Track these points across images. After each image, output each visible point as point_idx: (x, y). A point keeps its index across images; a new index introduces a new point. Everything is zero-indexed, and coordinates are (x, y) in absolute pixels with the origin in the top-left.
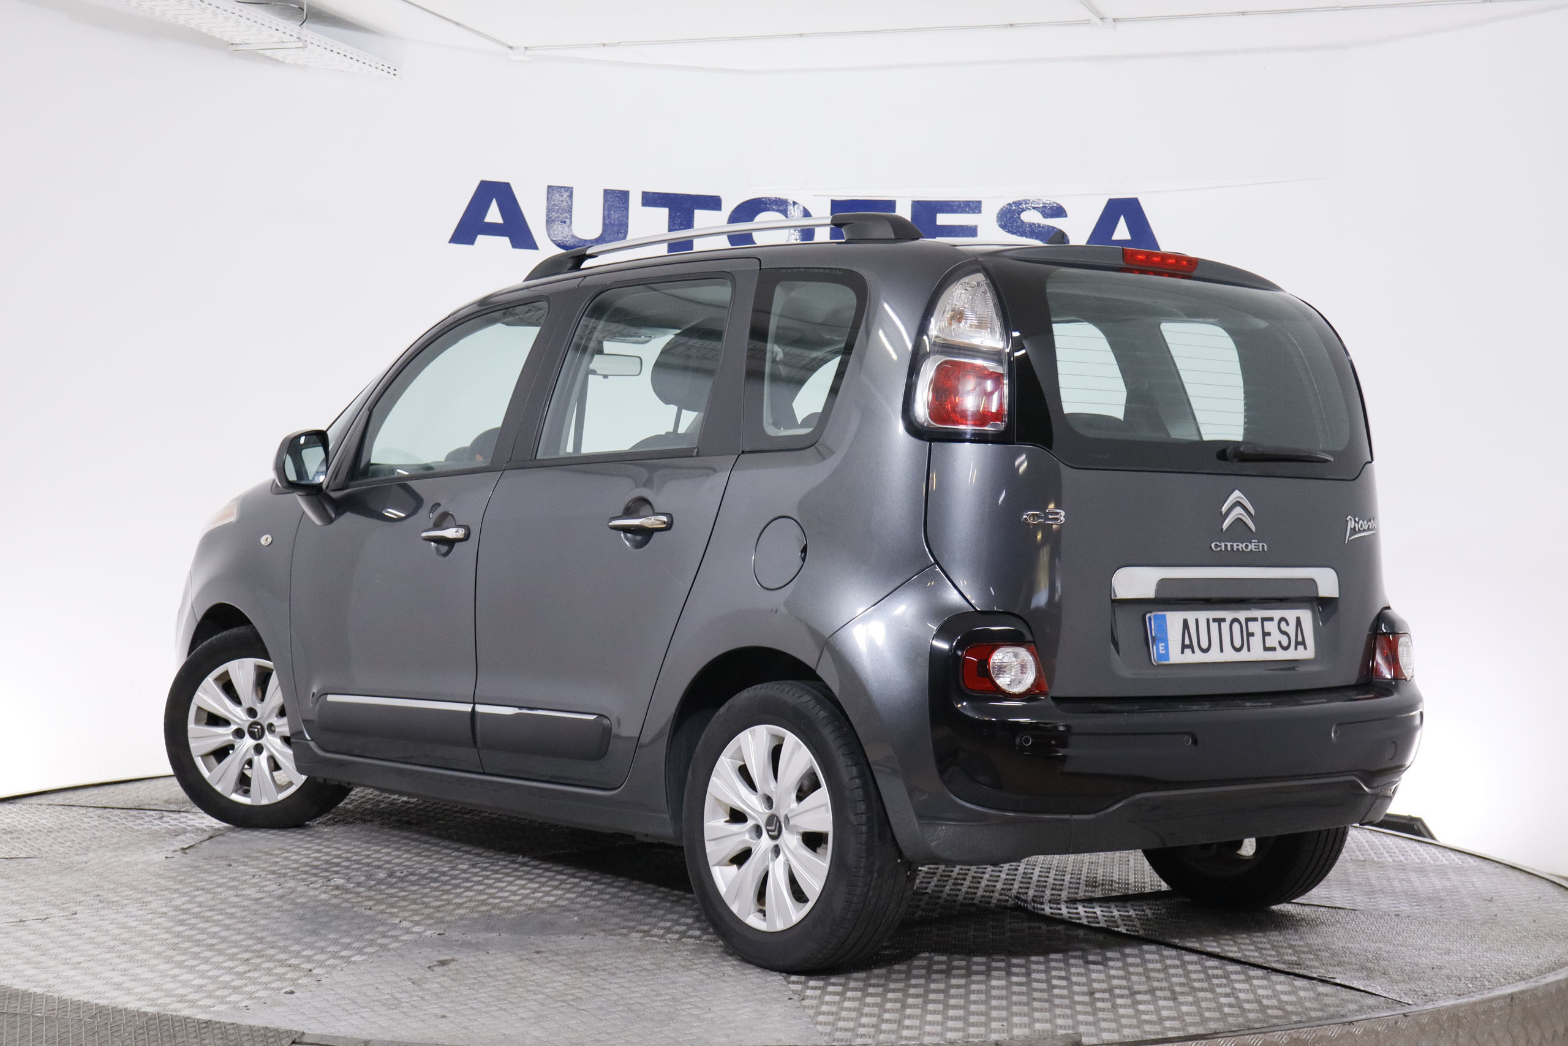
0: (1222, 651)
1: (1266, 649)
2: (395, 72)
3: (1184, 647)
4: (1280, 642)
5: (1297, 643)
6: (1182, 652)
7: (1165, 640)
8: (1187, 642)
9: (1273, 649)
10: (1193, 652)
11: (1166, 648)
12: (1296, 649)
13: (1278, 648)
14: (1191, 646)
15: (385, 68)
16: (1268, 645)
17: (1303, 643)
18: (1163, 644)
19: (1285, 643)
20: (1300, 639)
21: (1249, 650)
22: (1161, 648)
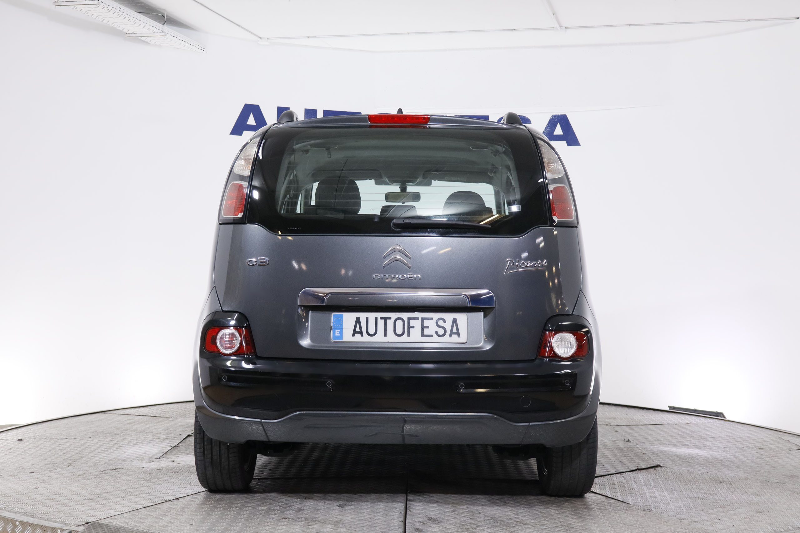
0: (385, 335)
1: (423, 335)
2: (204, 49)
3: (355, 332)
4: (437, 333)
5: (451, 334)
6: (353, 335)
7: (341, 329)
8: (358, 329)
9: (431, 336)
10: (362, 335)
11: (341, 333)
12: (450, 336)
13: (435, 335)
14: (361, 333)
15: (200, 48)
16: (425, 334)
17: (458, 333)
18: (339, 331)
19: (441, 332)
20: (455, 330)
21: (409, 335)
22: (336, 333)
